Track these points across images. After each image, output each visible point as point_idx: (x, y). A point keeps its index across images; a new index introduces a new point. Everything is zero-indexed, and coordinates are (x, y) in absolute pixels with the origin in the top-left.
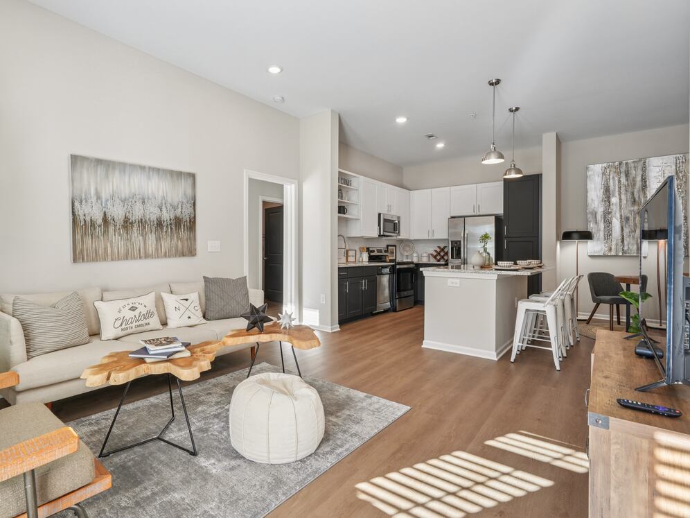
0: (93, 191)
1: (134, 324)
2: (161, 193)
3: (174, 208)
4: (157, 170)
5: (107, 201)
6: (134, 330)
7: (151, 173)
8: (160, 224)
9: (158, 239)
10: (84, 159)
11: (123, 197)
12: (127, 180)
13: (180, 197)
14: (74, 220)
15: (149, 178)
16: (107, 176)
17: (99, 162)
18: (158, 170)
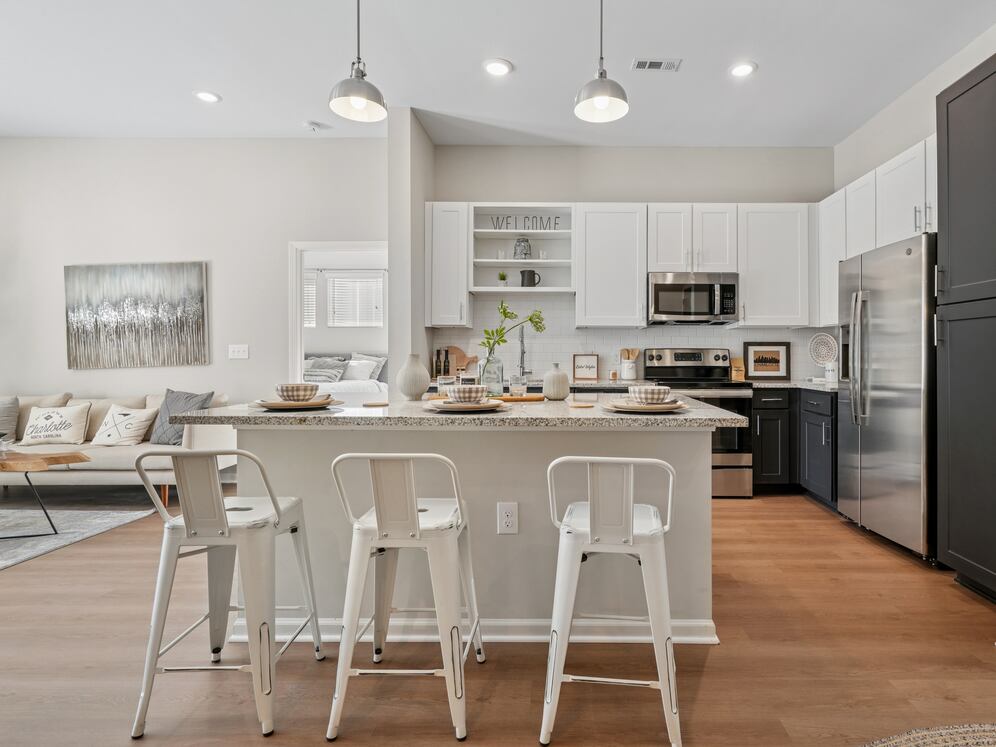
0: (84, 300)
1: (43, 433)
3: (173, 306)
6: (42, 440)
7: (145, 271)
8: (157, 326)
10: (75, 268)
11: (114, 300)
13: (182, 292)
14: (68, 328)
15: (142, 276)
16: (97, 282)
17: (89, 268)
18: (152, 266)
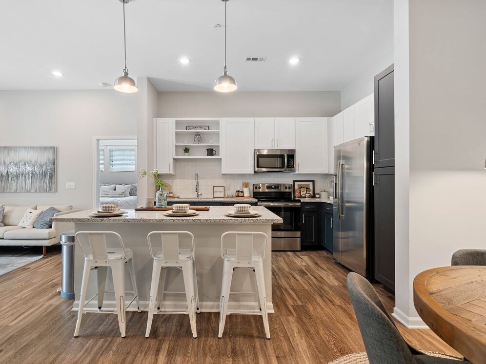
2: (34, 159)
4: (33, 148)
5: (8, 165)
9: (32, 183)
12: (17, 154)
